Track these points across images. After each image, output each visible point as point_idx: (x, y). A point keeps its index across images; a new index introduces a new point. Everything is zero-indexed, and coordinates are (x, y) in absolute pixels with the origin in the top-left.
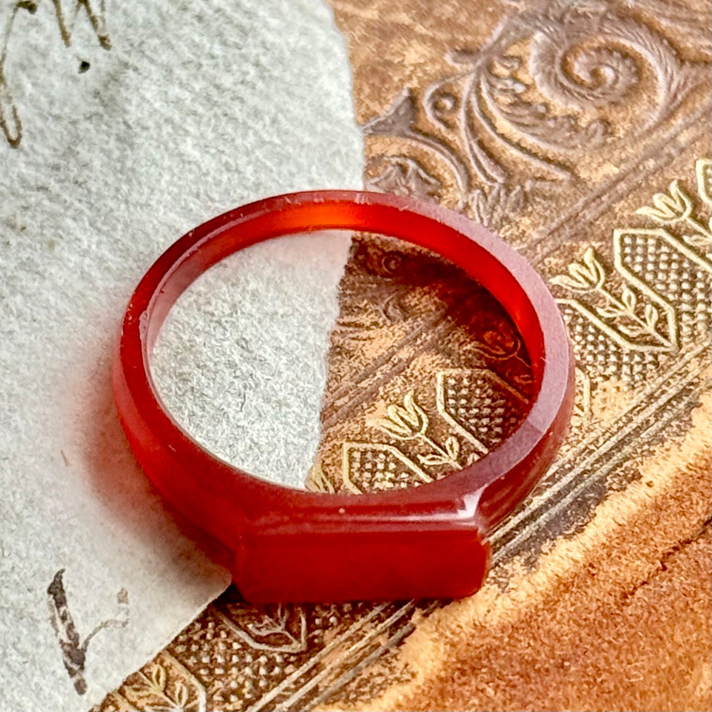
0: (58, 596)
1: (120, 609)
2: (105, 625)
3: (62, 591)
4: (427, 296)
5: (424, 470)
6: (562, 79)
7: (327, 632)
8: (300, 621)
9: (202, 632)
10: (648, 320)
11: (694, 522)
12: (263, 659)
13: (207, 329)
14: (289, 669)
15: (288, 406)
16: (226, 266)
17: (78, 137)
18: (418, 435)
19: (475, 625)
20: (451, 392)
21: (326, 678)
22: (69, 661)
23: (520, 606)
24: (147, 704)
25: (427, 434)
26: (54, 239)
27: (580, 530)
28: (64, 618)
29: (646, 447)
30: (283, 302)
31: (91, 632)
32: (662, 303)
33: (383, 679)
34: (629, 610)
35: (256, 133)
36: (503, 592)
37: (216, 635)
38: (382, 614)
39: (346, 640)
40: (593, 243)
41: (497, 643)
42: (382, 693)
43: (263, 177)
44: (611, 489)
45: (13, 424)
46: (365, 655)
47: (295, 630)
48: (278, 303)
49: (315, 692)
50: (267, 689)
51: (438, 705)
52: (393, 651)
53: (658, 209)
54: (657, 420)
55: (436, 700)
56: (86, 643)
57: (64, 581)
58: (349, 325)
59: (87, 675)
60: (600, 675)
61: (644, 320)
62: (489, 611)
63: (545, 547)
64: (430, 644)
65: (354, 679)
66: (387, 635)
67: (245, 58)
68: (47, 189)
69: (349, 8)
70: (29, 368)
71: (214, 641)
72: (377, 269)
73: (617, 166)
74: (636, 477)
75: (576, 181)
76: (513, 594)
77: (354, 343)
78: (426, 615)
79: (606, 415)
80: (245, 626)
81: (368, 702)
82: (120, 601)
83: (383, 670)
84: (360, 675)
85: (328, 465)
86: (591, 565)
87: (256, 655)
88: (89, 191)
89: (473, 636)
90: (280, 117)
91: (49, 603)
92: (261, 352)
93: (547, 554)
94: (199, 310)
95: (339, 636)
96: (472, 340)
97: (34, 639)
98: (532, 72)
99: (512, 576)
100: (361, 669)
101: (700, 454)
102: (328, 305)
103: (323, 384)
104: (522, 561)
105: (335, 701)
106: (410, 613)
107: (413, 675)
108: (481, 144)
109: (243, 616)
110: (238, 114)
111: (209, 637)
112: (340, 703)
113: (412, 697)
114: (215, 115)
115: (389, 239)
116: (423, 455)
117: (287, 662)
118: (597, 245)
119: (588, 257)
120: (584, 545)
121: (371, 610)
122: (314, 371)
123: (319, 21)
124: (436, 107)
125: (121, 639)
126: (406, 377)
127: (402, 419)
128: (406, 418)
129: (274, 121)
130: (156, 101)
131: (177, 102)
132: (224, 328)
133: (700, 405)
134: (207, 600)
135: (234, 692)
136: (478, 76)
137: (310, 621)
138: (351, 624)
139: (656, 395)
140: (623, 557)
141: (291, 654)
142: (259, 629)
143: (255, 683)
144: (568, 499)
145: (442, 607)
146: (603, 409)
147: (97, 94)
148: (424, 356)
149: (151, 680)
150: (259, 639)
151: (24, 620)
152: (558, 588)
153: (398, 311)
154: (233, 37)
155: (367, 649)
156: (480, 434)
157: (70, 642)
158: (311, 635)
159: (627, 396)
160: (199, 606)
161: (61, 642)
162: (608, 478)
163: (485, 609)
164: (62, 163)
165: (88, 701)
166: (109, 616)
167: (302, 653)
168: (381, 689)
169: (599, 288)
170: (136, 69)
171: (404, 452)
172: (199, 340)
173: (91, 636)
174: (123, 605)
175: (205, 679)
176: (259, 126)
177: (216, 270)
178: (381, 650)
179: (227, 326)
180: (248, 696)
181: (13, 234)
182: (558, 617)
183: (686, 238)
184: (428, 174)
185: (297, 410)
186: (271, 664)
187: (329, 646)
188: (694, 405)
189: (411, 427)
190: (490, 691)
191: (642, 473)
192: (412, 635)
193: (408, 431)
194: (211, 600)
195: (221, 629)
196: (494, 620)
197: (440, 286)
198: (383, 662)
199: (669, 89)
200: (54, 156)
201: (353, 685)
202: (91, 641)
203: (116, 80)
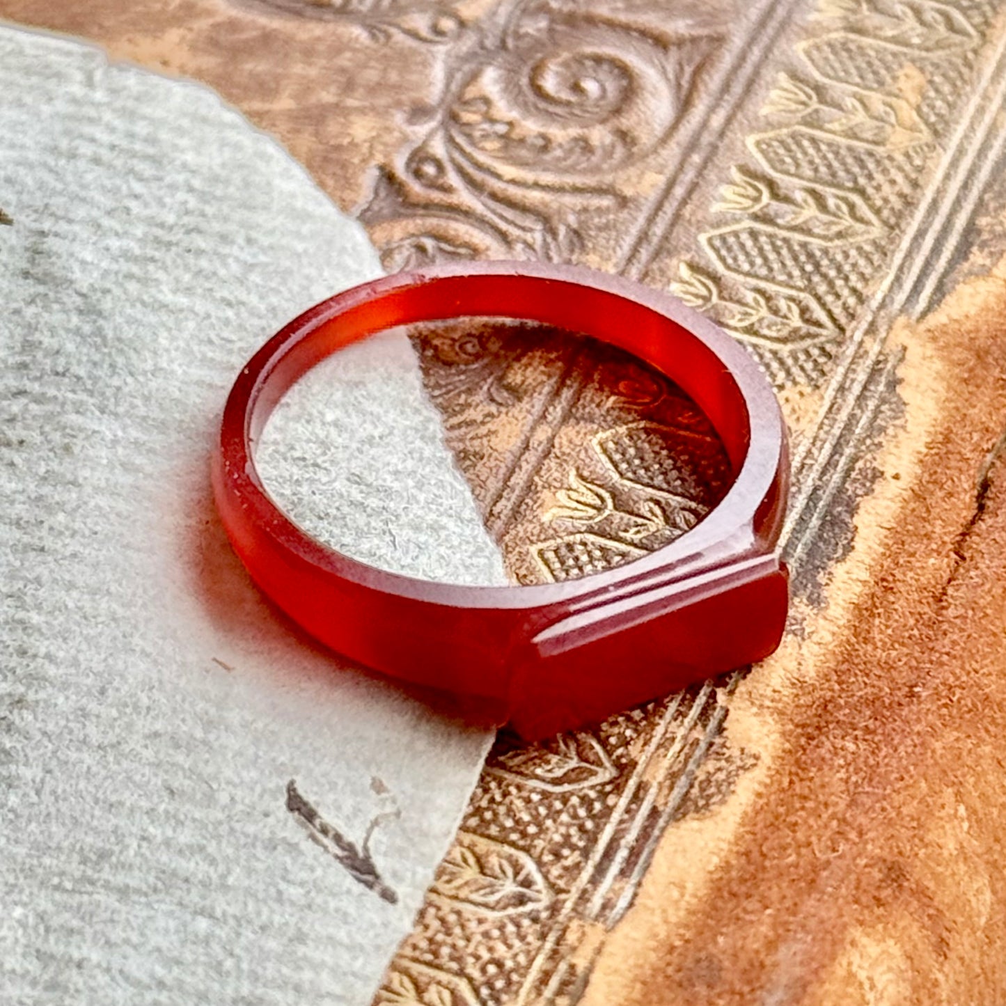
0: (303, 809)
1: (384, 801)
2: (375, 823)
3: (305, 804)
4: (530, 369)
5: (636, 546)
6: (542, 105)
7: (630, 747)
8: (592, 748)
9: (488, 796)
10: (789, 315)
11: (967, 500)
12: (575, 800)
13: (307, 476)
14: (611, 800)
15: (444, 528)
16: (288, 405)
17: (30, 325)
18: (607, 512)
19: (793, 684)
20: (617, 457)
21: (658, 794)
22: (358, 874)
23: (830, 647)
24: (471, 892)
25: (616, 508)
26: (66, 441)
27: (849, 548)
28: (324, 831)
29: (868, 442)
30: (373, 423)
31: (364, 835)
32: (794, 293)
33: (725, 772)
34: (951, 613)
35: (237, 259)
36: (803, 639)
37: (505, 794)
38: (682, 709)
39: (658, 748)
40: (683, 258)
41: (830, 694)
42: (732, 787)
43: (274, 300)
44: (857, 496)
45: (138, 649)
46: (688, 757)
47: (592, 758)
48: (368, 426)
49: (654, 813)
50: (599, 829)
51: (802, 780)
52: (718, 740)
53: (730, 202)
54: (863, 412)
55: (797, 774)
56: (366, 849)
57: (301, 792)
58: (459, 426)
59: (388, 881)
60: (954, 694)
61: (785, 317)
62: (800, 664)
63: (821, 578)
64: (755, 720)
65: (692, 786)
66: (699, 727)
67: (173, 187)
68: (25, 392)
69: (257, 105)
70: (120, 585)
71: (507, 800)
72: (457, 359)
73: (660, 173)
74: (877, 475)
75: (623, 202)
76: (815, 638)
77: (477, 442)
78: (731, 693)
79: (804, 424)
80: (533, 772)
81: (723, 802)
82: (378, 792)
83: (719, 765)
84: (696, 778)
85: (525, 576)
86: (883, 580)
87: (565, 799)
88: (79, 378)
89: (797, 695)
90: (254, 234)
91: (297, 821)
92: (380, 482)
93: (827, 584)
94: (285, 459)
95: (646, 748)
96: (608, 397)
97: (304, 864)
98: (503, 109)
99: (804, 619)
100: (693, 772)
101: (932, 429)
102: (425, 413)
103: (468, 494)
104: (805, 600)
105: (684, 815)
106: (713, 696)
107: (757, 757)
108: (494, 196)
109: (525, 763)
110: (203, 245)
111: (498, 798)
112: (691, 815)
113: (768, 781)
114: (178, 255)
115: (451, 322)
116: (626, 531)
117: (603, 795)
118: (688, 257)
119: (685, 272)
120: (863, 562)
121: (666, 708)
122: (451, 484)
123: (233, 126)
124: (418, 174)
125: (404, 830)
126: (557, 457)
127: (578, 502)
128: (582, 499)
129: (249, 241)
130: (100, 260)
131: (126, 255)
132: (325, 469)
133: (900, 381)
134: (479, 756)
135: (562, 846)
136: (447, 130)
137: (604, 743)
138: (653, 730)
139: (847, 385)
140: (912, 559)
141: (603, 785)
142: (550, 771)
143: (582, 829)
144: (815, 522)
145: (744, 677)
146: (798, 419)
147: (26, 275)
148: (564, 429)
149: (458, 865)
150: (557, 782)
151: (280, 848)
152: (862, 615)
153: (505, 394)
154: (146, 169)
155: (686, 750)
156: (675, 487)
157: (346, 853)
158: (614, 757)
159: (816, 398)
160: (475, 765)
161: (337, 857)
162: (847, 486)
163: (795, 663)
164: (27, 359)
165: (407, 907)
166: (374, 812)
167: (616, 778)
168: (730, 784)
169: (715, 299)
170: (56, 235)
171: (602, 535)
172: (305, 489)
173: (366, 840)
174: (384, 795)
175: (521, 843)
176: (235, 250)
177: (280, 412)
178: (703, 745)
179: (327, 465)
180: (581, 844)
181: (13, 452)
182: (879, 644)
183: (780, 221)
184: (454, 245)
185: (458, 530)
186: (586, 802)
187: (642, 760)
188: (894, 383)
189: (594, 507)
190: (851, 746)
191: (881, 469)
192: (729, 718)
193: (592, 512)
194: (485, 754)
195: (508, 785)
196: (810, 672)
197: (538, 354)
198: (714, 756)
199: (668, 79)
200: (14, 354)
201: (695, 791)
202: (371, 844)
203: (41, 253)
